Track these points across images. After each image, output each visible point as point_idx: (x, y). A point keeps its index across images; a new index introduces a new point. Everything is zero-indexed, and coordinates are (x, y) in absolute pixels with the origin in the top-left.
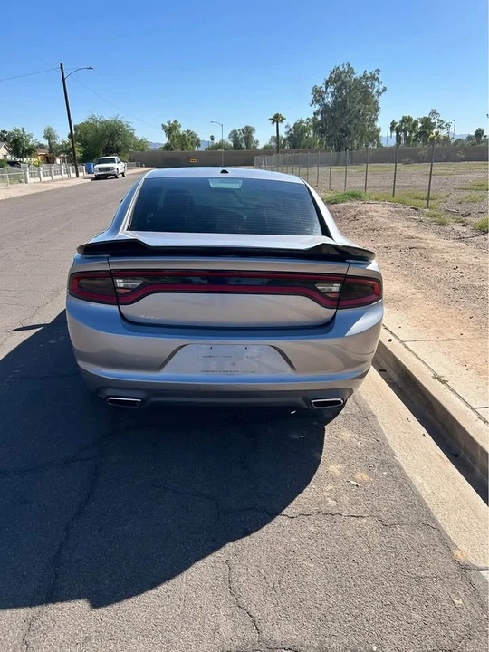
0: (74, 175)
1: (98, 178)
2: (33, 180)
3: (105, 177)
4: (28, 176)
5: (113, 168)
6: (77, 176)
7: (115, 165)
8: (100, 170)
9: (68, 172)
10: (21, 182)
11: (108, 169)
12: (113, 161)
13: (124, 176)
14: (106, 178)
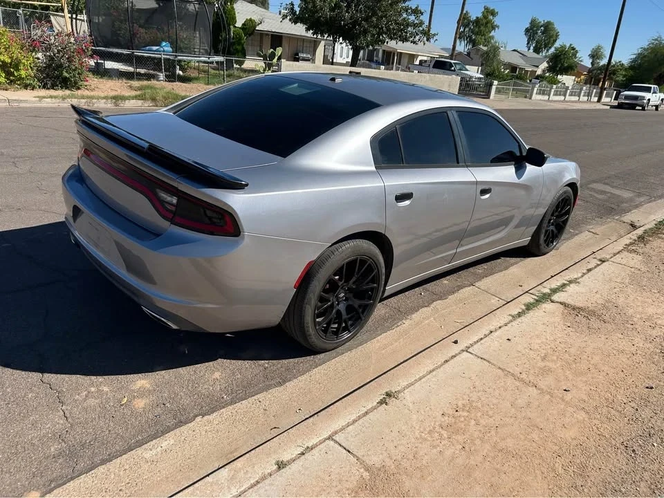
0: (596, 99)
1: (620, 106)
2: (540, 97)
3: (632, 107)
4: (535, 91)
5: (643, 98)
6: (599, 101)
7: (647, 95)
8: (627, 97)
9: (589, 95)
10: (526, 97)
11: (636, 98)
12: (648, 90)
13: (657, 109)
14: (634, 108)
